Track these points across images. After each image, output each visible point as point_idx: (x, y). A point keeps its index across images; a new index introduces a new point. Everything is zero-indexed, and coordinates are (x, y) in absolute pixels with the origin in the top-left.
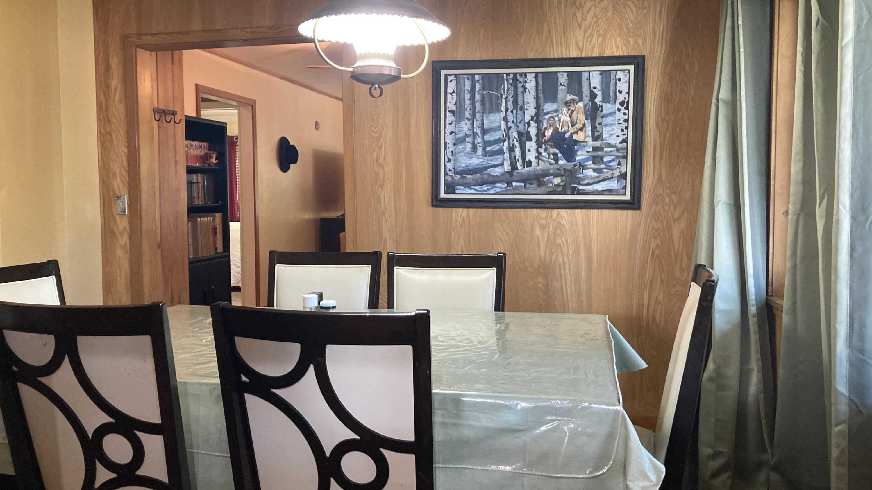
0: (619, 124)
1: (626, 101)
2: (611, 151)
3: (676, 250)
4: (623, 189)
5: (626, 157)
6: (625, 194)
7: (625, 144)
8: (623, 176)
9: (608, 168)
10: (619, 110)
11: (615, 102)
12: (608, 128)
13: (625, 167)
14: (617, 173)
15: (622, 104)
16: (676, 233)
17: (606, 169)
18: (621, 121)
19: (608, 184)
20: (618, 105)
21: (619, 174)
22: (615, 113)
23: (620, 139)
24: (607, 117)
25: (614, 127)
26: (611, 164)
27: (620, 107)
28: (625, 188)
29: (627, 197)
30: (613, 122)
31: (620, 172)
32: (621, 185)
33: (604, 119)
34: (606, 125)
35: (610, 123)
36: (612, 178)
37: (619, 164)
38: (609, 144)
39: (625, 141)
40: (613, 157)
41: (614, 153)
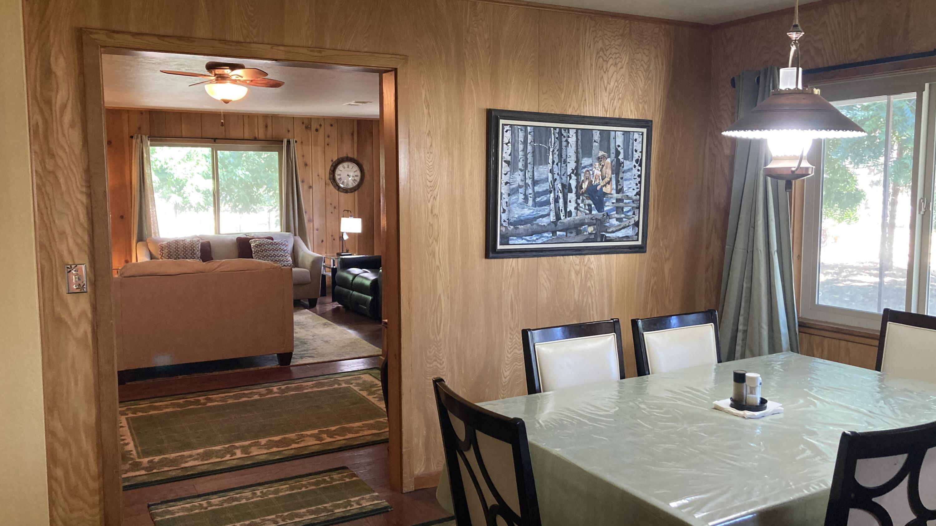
0: (634, 179)
1: (640, 159)
2: (629, 203)
3: (667, 286)
4: (636, 235)
5: (639, 208)
6: (638, 240)
7: (638, 196)
8: (637, 224)
9: (627, 217)
10: (635, 166)
11: (632, 160)
12: (628, 182)
13: (637, 216)
14: (632, 222)
15: (637, 161)
16: (667, 272)
17: (625, 218)
18: (636, 177)
19: (626, 231)
20: (634, 163)
21: (633, 222)
22: (632, 169)
23: (635, 192)
24: (627, 172)
25: (631, 181)
26: (629, 214)
27: (636, 164)
28: (637, 234)
29: (639, 243)
30: (630, 177)
31: (635, 220)
32: (635, 232)
33: (624, 174)
34: (626, 180)
35: (628, 178)
36: (629, 226)
37: (634, 214)
38: (627, 196)
39: (638, 194)
40: (630, 208)
41: (630, 204)
